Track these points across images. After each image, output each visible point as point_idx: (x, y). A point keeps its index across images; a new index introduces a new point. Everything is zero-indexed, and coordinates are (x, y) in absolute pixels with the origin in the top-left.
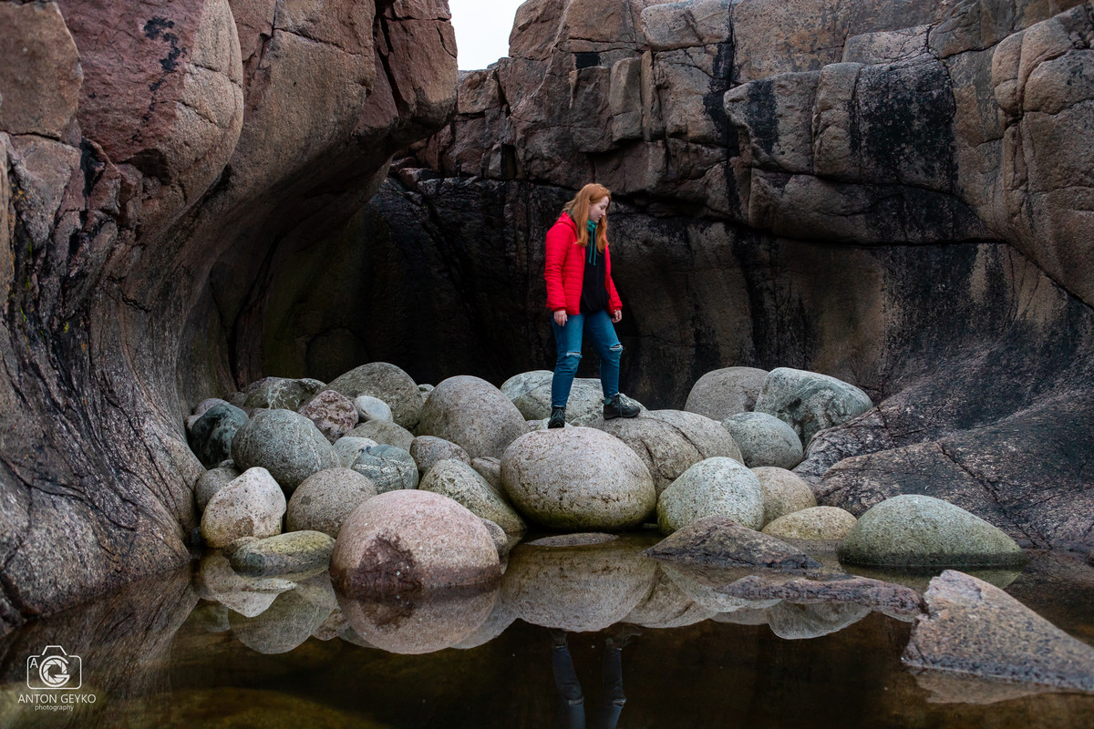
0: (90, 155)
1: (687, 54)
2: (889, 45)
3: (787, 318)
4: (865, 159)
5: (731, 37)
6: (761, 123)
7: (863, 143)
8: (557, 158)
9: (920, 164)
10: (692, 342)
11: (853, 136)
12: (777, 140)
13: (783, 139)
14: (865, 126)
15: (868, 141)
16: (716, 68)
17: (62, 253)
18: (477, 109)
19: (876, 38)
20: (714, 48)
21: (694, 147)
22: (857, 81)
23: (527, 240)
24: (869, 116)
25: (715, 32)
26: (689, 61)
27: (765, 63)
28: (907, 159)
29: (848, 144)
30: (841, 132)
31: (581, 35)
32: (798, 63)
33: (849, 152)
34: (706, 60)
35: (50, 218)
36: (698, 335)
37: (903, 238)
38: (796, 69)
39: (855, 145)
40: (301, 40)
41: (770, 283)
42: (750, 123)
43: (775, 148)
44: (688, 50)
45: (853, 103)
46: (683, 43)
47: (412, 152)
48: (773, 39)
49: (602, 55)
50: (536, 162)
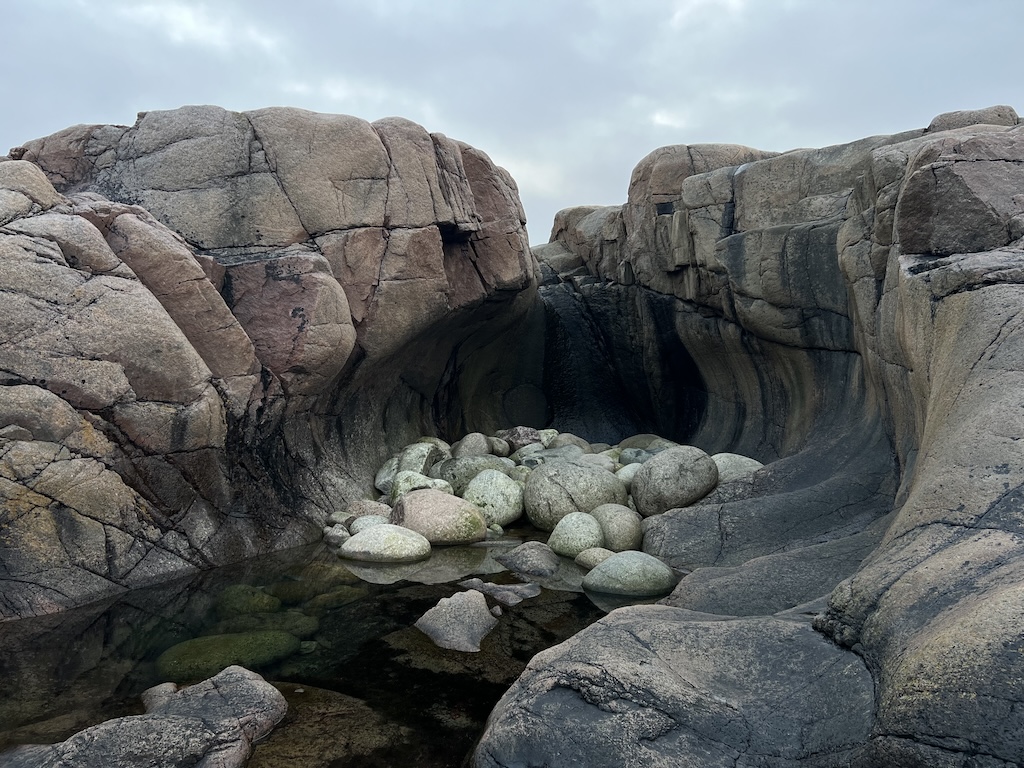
0: (264, 374)
1: (707, 211)
2: (822, 206)
3: (776, 391)
4: (793, 292)
5: (733, 199)
6: (736, 264)
7: (791, 281)
8: (652, 273)
9: (829, 295)
11: (783, 277)
12: (745, 276)
13: (748, 276)
14: (791, 269)
15: (794, 280)
16: (724, 220)
17: (254, 418)
18: (613, 238)
19: (813, 202)
20: (722, 207)
21: (711, 274)
22: (786, 239)
24: (794, 263)
25: (723, 196)
26: (708, 216)
27: (754, 217)
28: (821, 292)
29: (780, 282)
30: (775, 275)
31: (660, 192)
32: (774, 215)
33: (780, 288)
34: (718, 215)
35: (245, 406)
37: (823, 346)
38: (773, 220)
39: (785, 283)
40: (395, 282)
41: (764, 366)
42: (729, 266)
43: (743, 282)
44: (708, 208)
45: (783, 254)
46: (705, 203)
47: (584, 263)
48: (759, 199)
49: (675, 204)
50: (642, 275)
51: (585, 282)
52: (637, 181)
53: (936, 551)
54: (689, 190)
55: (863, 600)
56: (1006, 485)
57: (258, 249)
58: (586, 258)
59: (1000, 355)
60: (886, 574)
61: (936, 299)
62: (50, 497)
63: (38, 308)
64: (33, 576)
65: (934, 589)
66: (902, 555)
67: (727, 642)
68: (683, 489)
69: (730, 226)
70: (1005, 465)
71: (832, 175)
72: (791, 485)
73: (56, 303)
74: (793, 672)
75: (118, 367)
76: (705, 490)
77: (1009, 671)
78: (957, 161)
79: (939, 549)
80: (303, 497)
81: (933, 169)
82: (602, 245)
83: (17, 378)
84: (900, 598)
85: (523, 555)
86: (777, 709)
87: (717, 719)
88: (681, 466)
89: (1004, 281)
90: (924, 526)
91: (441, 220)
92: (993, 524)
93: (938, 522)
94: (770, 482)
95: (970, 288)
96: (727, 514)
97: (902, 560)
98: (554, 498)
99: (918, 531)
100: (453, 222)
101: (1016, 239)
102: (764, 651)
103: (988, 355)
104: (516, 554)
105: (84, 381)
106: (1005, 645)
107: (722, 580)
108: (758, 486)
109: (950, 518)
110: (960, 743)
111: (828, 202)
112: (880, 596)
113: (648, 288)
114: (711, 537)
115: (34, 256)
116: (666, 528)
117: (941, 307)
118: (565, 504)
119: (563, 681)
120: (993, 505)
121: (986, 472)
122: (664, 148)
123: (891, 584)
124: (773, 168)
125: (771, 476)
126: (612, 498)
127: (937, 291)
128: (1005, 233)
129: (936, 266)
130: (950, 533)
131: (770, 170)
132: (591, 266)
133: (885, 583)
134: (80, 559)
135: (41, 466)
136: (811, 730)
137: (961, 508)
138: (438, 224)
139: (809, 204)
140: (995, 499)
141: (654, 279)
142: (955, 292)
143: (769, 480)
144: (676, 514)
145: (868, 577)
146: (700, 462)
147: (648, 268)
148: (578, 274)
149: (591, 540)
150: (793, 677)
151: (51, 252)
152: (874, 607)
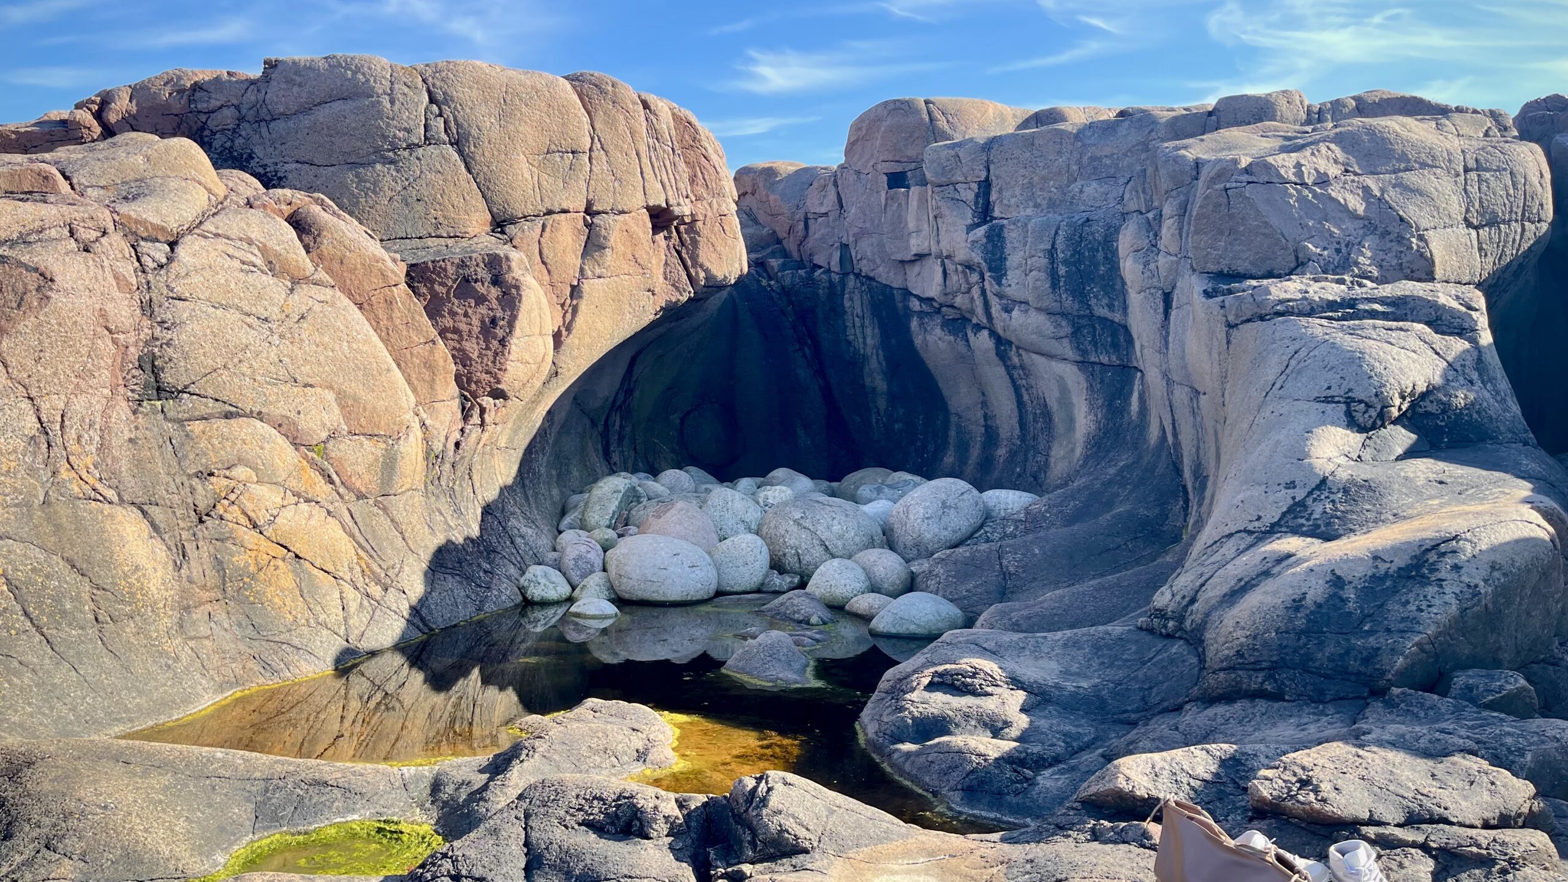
1: (956, 189)
2: (1096, 195)
3: (1038, 412)
4: (1064, 296)
5: (987, 177)
6: (994, 261)
7: (1061, 284)
8: (878, 260)
9: (1105, 301)
10: (982, 422)
11: (1053, 278)
12: (1005, 275)
13: (1011, 274)
15: (1065, 282)
16: (976, 203)
18: (823, 210)
19: (1086, 189)
20: (975, 186)
21: (961, 269)
22: (1056, 233)
23: (862, 326)
24: (1065, 262)
25: (975, 172)
26: (957, 196)
27: (1013, 201)
28: (1096, 297)
29: (1048, 284)
30: (1043, 275)
31: (890, 158)
33: (1051, 291)
34: (969, 195)
36: (985, 416)
37: (1097, 360)
38: (1037, 206)
39: (1054, 286)
40: (597, 281)
41: (1024, 382)
42: (985, 261)
43: (1004, 281)
44: (957, 186)
45: (1051, 253)
46: (954, 179)
47: (779, 241)
48: (1020, 179)
49: (909, 174)
50: (864, 262)
51: (784, 267)
52: (857, 140)
53: (1240, 553)
54: (933, 161)
55: (1184, 597)
56: (1294, 498)
57: (437, 241)
58: (782, 234)
59: (1286, 386)
60: (1201, 575)
61: (1230, 326)
62: (285, 547)
63: (250, 326)
64: (282, 636)
65: (1240, 580)
66: (1212, 560)
67: (1065, 645)
68: (945, 529)
69: (984, 213)
70: (1293, 482)
71: (1106, 156)
72: (1070, 520)
73: (266, 320)
74: (1127, 660)
75: (330, 396)
76: (971, 530)
77: (1296, 617)
78: (1249, 183)
79: (1242, 552)
80: (494, 551)
81: (1226, 190)
82: (806, 220)
83: (234, 409)
84: (1214, 592)
85: (793, 605)
86: (1120, 684)
87: (1074, 695)
88: (944, 503)
89: (1292, 314)
90: (1230, 536)
91: (651, 204)
92: (1284, 529)
93: (1240, 531)
94: (1045, 519)
95: (1262, 318)
96: (1007, 553)
97: (1214, 563)
98: (804, 546)
99: (1224, 540)
100: (664, 205)
101: (1303, 264)
102: (1099, 649)
103: (1278, 385)
104: (782, 604)
105: (299, 413)
106: (1294, 600)
107: (1025, 613)
108: (1031, 522)
109: (1250, 528)
110: (1264, 665)
111: (1102, 190)
112: (1197, 592)
113: (872, 279)
114: (992, 577)
115: (236, 264)
116: (939, 570)
117: (1234, 332)
118: (818, 552)
119: (936, 679)
120: (1284, 514)
121: (1278, 488)
122: (895, 101)
123: (1206, 581)
124: (1036, 142)
125: (1046, 511)
126: (871, 544)
127: (1231, 318)
128: (1293, 258)
129: (1230, 292)
130: (1250, 539)
131: (1033, 144)
132: (791, 245)
133: (1201, 581)
134: (322, 617)
135: (275, 512)
136: (1150, 693)
137: (1259, 518)
138: (648, 208)
139: (1081, 191)
140: (1285, 509)
141: (881, 269)
142: (1248, 321)
143: (1044, 516)
144: (949, 556)
145: (1184, 581)
146: (965, 497)
147: (874, 254)
148: (773, 255)
149: (858, 586)
150: (1128, 664)
151: (253, 259)
152: (1193, 601)
